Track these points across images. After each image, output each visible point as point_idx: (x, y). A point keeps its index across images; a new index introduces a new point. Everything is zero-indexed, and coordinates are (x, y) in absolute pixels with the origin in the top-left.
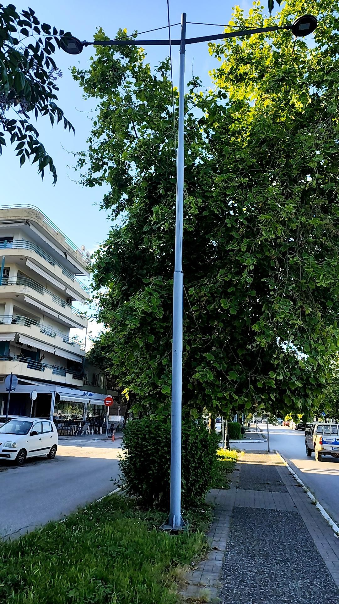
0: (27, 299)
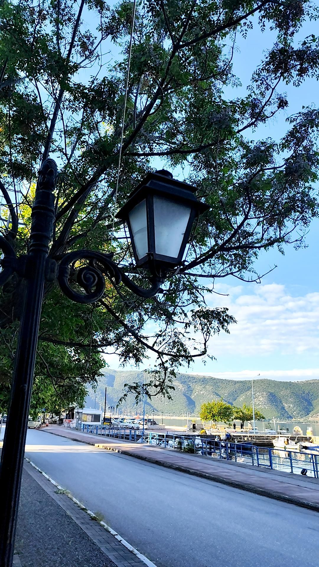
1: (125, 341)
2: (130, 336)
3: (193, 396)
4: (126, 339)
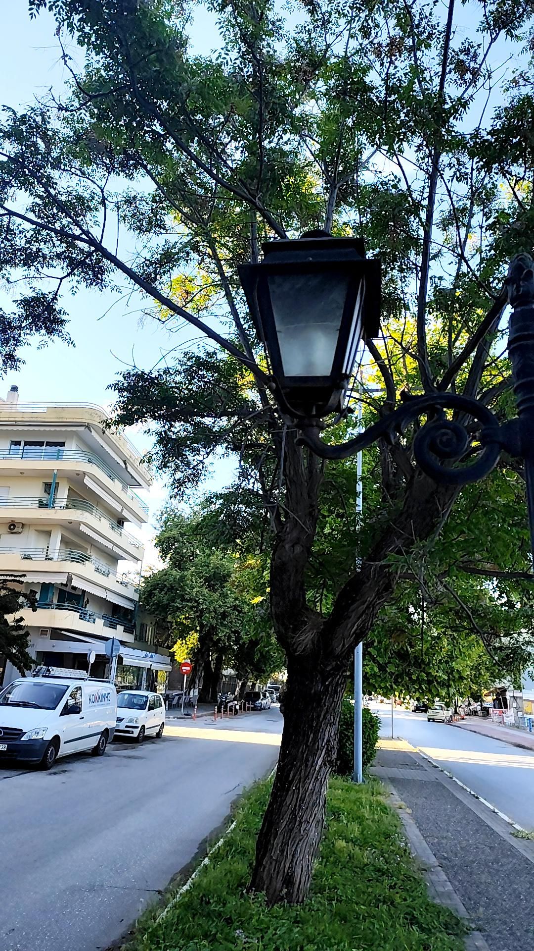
0: (83, 528)
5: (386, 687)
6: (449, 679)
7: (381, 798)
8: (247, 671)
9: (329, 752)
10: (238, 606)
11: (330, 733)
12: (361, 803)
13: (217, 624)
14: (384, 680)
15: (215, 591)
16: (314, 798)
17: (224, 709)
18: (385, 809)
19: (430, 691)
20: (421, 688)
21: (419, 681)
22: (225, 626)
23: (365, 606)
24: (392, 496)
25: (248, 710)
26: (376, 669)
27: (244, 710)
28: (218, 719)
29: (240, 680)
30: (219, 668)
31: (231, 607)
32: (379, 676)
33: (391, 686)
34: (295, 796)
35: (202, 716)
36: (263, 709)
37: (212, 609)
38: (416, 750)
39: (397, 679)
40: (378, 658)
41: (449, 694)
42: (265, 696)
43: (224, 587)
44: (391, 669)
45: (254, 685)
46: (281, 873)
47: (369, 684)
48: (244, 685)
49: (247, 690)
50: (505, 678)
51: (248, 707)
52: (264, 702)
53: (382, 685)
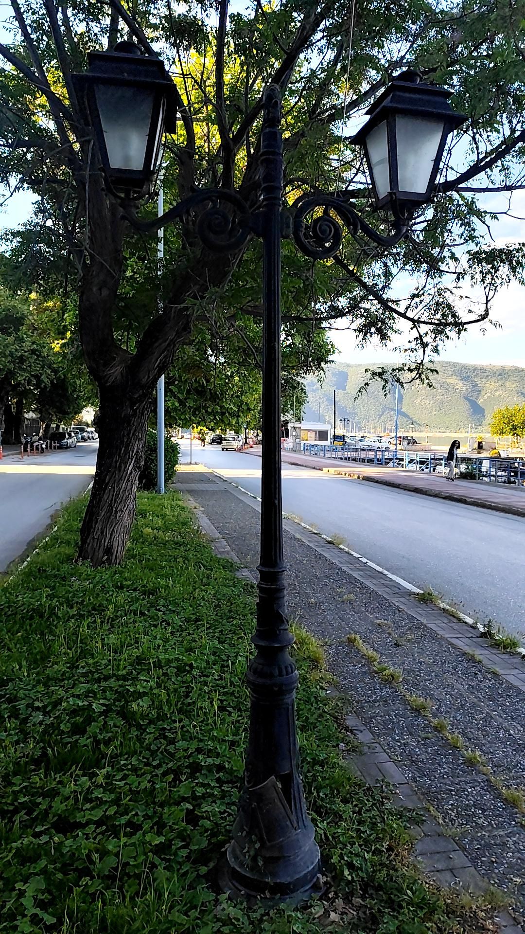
1: (363, 308)
2: (371, 300)
3: (481, 400)
4: (366, 305)
5: (186, 419)
6: (239, 411)
7: (180, 503)
8: (50, 414)
9: (137, 461)
10: (37, 350)
11: (138, 446)
12: (164, 506)
13: (14, 368)
14: (183, 413)
15: (9, 334)
16: (127, 494)
17: (29, 449)
18: (183, 509)
19: (223, 421)
20: (215, 418)
21: (213, 413)
22: (24, 370)
23: (167, 343)
24: (191, 245)
25: (55, 448)
26: (177, 404)
27: (51, 448)
28: (26, 457)
29: (44, 422)
30: (20, 412)
31: (28, 351)
32: (180, 410)
33: (190, 418)
34: (111, 493)
35: (8, 455)
36: (69, 448)
37: (7, 353)
38: (210, 471)
39: (195, 411)
40: (179, 395)
41: (238, 423)
42: (70, 435)
43: (19, 330)
44: (190, 403)
45: (58, 427)
46: (102, 547)
47: (171, 417)
48: (48, 426)
49: (51, 431)
50: (288, 413)
51: (55, 447)
52: (70, 441)
53: (183, 417)
